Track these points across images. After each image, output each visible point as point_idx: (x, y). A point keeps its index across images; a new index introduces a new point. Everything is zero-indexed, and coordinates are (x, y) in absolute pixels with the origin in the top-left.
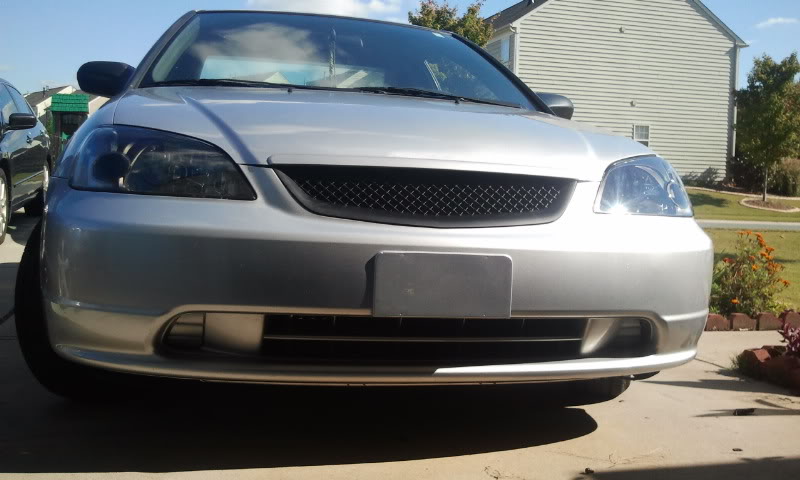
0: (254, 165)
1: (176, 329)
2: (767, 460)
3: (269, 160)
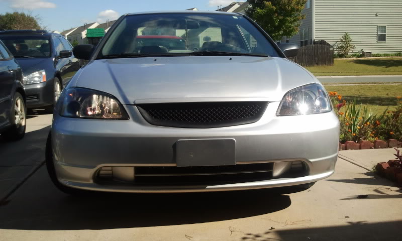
0: (129, 104)
1: (102, 172)
2: (359, 223)
3: (134, 102)
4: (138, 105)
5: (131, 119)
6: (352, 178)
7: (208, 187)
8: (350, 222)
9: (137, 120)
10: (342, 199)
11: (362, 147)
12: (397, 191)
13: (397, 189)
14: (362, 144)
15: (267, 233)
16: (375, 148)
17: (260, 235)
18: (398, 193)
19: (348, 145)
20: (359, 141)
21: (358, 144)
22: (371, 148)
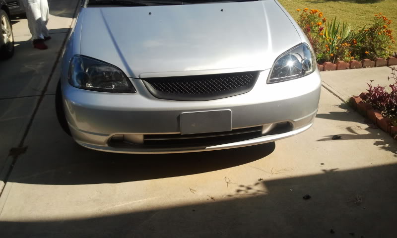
0: (134, 78)
2: (332, 170)
3: (139, 76)
4: (143, 79)
5: (137, 92)
6: (328, 113)
7: (207, 148)
8: (324, 170)
9: (143, 93)
10: (319, 141)
11: (338, 68)
12: (366, 129)
13: (366, 126)
14: (339, 65)
15: (257, 184)
16: (350, 68)
17: (251, 187)
18: (367, 133)
19: (326, 66)
20: (336, 62)
21: (335, 65)
22: (347, 69)
